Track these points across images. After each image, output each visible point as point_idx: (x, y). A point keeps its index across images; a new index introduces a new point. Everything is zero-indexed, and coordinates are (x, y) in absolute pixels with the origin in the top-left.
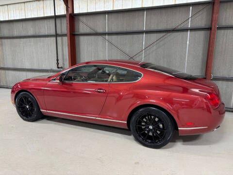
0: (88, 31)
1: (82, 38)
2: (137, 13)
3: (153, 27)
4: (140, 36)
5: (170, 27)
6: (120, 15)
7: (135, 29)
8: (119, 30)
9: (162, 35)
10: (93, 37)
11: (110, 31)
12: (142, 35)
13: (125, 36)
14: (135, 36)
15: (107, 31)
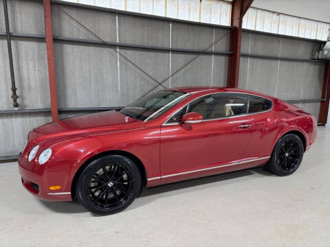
0: (82, 36)
1: (68, 48)
2: (161, 24)
3: (180, 46)
5: (196, 48)
6: (138, 21)
8: (138, 43)
9: (191, 57)
10: (91, 49)
11: (123, 43)
12: (168, 54)
13: (145, 53)
15: (118, 42)
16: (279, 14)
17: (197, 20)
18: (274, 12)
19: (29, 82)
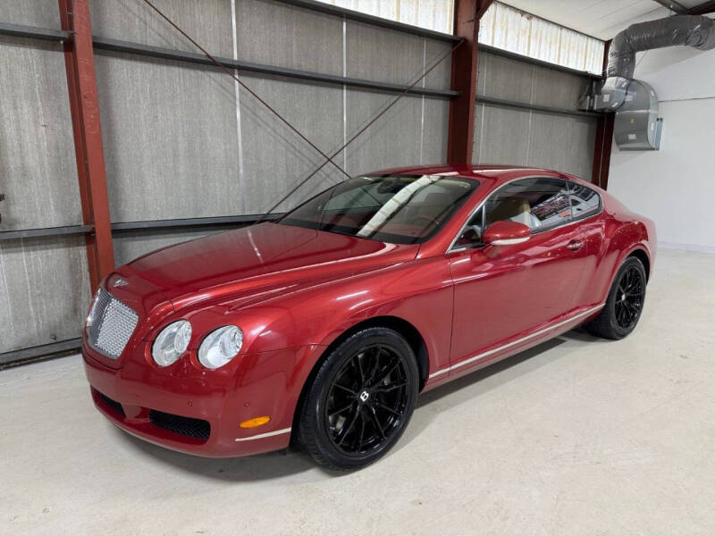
1: (123, 72)
2: (325, 20)
4: (335, 92)
7: (323, 70)
9: (385, 99)
10: (177, 73)
12: (340, 91)
13: (295, 88)
14: (325, 92)
15: (236, 58)
16: (531, 16)
17: (393, 18)
18: (523, 13)
19: (22, 158)
